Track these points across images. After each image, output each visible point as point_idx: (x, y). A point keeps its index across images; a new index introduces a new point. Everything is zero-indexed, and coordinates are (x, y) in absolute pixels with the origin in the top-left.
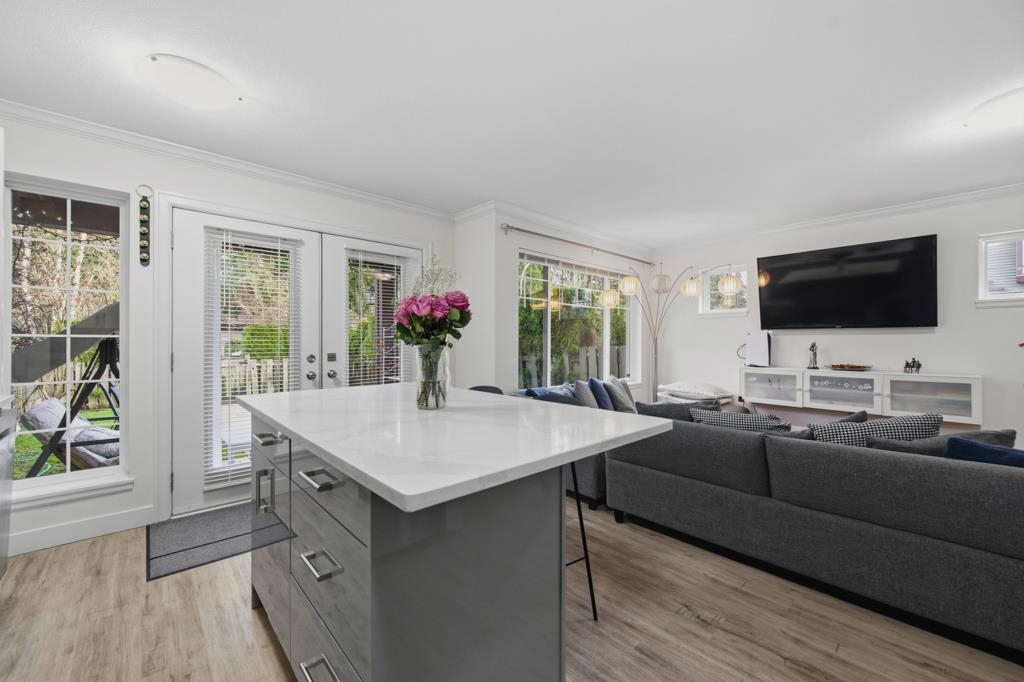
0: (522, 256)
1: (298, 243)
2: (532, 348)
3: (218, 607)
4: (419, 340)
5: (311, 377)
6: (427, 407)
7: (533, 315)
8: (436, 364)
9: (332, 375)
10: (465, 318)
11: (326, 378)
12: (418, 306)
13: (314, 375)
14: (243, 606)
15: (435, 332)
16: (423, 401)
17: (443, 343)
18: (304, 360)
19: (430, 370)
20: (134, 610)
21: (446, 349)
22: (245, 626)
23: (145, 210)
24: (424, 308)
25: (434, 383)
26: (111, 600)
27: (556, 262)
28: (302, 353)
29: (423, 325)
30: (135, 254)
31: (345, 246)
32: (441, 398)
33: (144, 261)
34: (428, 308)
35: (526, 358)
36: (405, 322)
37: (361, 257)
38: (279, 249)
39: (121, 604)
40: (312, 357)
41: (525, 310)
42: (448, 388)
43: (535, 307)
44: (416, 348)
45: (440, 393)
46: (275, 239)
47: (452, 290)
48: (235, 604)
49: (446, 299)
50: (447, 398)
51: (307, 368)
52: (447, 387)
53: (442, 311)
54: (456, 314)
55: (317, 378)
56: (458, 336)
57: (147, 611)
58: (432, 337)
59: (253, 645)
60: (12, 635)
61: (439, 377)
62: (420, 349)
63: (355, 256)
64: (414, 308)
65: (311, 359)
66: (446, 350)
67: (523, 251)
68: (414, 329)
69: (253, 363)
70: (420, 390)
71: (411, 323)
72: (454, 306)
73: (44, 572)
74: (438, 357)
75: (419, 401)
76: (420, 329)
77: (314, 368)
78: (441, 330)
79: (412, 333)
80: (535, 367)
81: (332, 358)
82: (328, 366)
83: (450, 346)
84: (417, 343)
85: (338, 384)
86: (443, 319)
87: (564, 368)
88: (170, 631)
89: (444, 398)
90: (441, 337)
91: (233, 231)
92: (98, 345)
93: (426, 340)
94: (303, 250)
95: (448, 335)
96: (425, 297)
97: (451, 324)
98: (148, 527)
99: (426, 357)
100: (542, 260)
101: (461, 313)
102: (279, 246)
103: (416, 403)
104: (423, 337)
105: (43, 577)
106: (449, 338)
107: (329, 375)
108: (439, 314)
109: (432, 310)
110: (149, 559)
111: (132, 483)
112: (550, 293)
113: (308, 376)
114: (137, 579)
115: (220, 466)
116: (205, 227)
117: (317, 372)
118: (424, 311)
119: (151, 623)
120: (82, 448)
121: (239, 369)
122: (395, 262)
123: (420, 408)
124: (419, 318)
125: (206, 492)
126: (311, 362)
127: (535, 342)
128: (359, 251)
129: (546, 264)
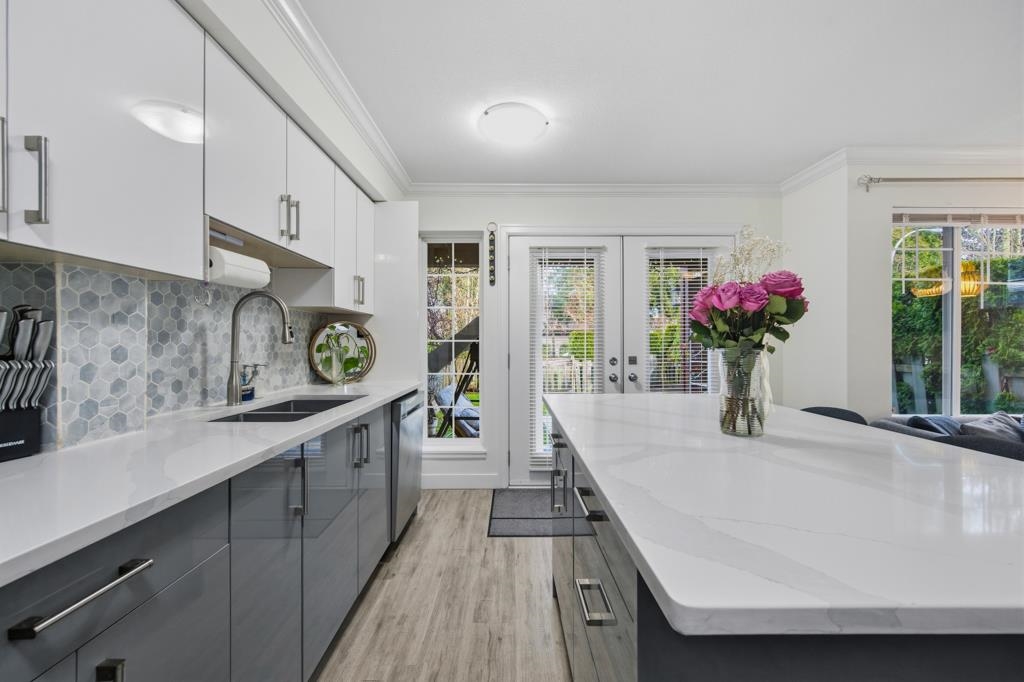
0: (898, 218)
1: (601, 249)
2: (916, 354)
3: (529, 581)
4: (722, 342)
5: (613, 379)
6: (734, 432)
7: (917, 306)
8: (748, 375)
9: (633, 379)
10: (796, 308)
11: (627, 382)
12: (719, 297)
13: (616, 377)
14: (546, 591)
15: (746, 331)
16: (728, 423)
17: (759, 346)
18: (607, 363)
19: (740, 381)
20: (477, 558)
21: (764, 355)
22: (546, 612)
23: (492, 242)
24: (729, 298)
25: (745, 402)
26: (466, 545)
27: (975, 218)
28: (605, 356)
29: (727, 322)
30: (487, 278)
31: (646, 246)
32: (756, 422)
33: (492, 282)
34: (735, 299)
35: (904, 368)
36: (703, 320)
37: (662, 256)
38: (585, 258)
39: (471, 550)
40: (614, 359)
41: (904, 299)
42: (768, 408)
43: (920, 293)
44: (719, 352)
45: (755, 416)
46: (581, 249)
47: (774, 270)
48: (541, 586)
49: (764, 284)
50: (765, 423)
51: (610, 370)
52: (767, 406)
53: (758, 300)
54: (780, 305)
55: (619, 381)
56: (783, 336)
57: (484, 563)
58: (742, 338)
59: (549, 636)
60: (417, 547)
61: (753, 394)
62: (724, 354)
63: (655, 255)
64: (714, 300)
65: (613, 361)
66: (764, 357)
67: (899, 211)
68: (715, 328)
69: (577, 363)
70: (725, 409)
71: (711, 319)
72: (775, 293)
73: (439, 506)
74: (751, 365)
75: (723, 422)
76: (722, 327)
77: (616, 370)
78: (755, 328)
79: (713, 333)
80: (922, 382)
81: (633, 361)
82: (630, 370)
83: (771, 350)
84: (720, 347)
85: (639, 388)
86: (760, 314)
87: (988, 385)
88: (494, 588)
89: (761, 424)
90: (756, 338)
91: (550, 248)
92: (469, 348)
93: (732, 343)
94: (606, 256)
95: (767, 335)
96: (732, 285)
97: (772, 319)
98: (494, 491)
99: (733, 364)
100: (944, 218)
101: (788, 303)
102: (585, 256)
103: (718, 424)
104: (728, 337)
105: (437, 510)
106: (769, 339)
107: (630, 378)
108: (751, 307)
109: (741, 301)
110: (491, 518)
111: (485, 454)
112: (959, 270)
113: (610, 378)
114: (483, 533)
115: (542, 451)
116: (531, 248)
117: (619, 376)
118: (729, 304)
119: (486, 574)
120: (463, 421)
121: (567, 368)
122: (701, 255)
123: (725, 432)
124: (723, 314)
125: (531, 472)
126: (613, 364)
127: (923, 345)
128: (659, 248)
129: (949, 224)
